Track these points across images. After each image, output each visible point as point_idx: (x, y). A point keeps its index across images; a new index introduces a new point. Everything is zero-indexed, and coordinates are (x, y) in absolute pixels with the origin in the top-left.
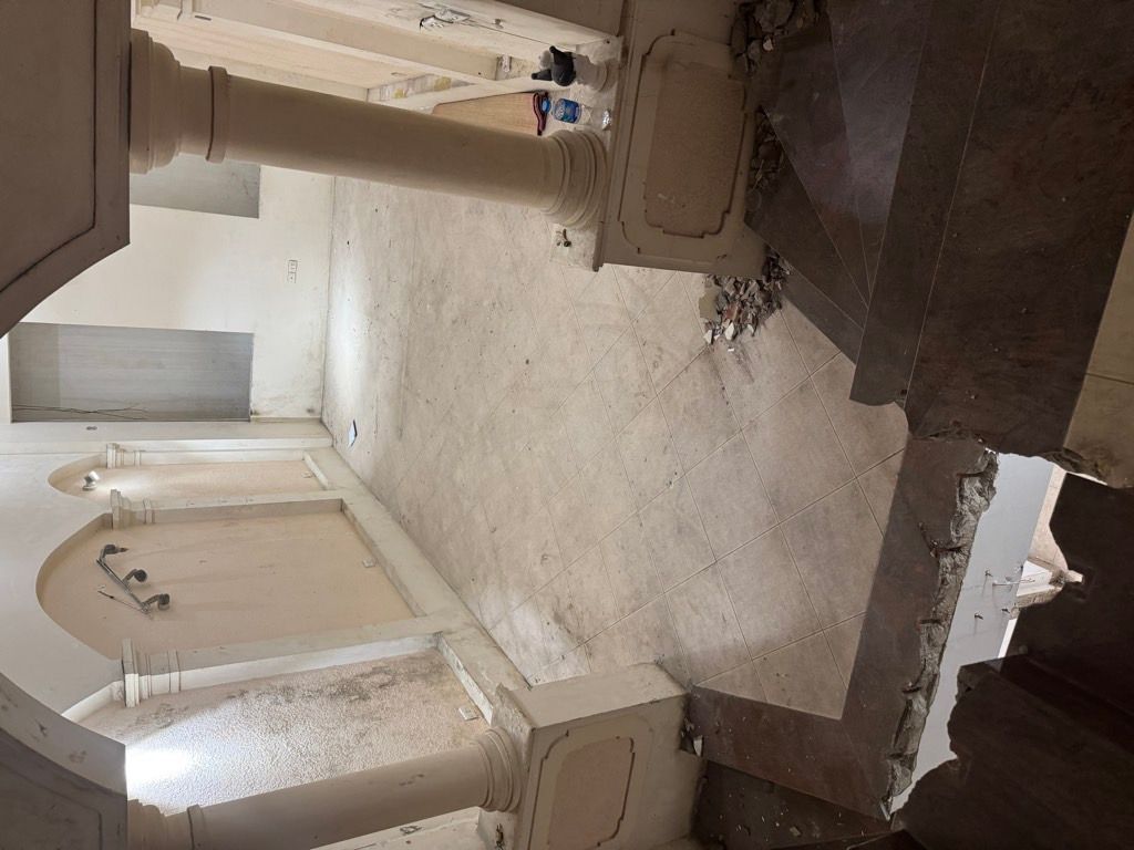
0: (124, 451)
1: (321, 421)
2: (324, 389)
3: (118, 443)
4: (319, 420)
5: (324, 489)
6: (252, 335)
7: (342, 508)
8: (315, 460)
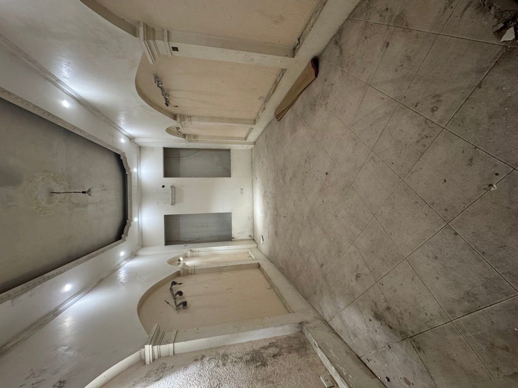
0: (194, 252)
1: (254, 240)
2: (253, 229)
3: (192, 249)
4: (253, 239)
5: (254, 260)
6: (231, 213)
7: (259, 266)
8: (251, 251)
